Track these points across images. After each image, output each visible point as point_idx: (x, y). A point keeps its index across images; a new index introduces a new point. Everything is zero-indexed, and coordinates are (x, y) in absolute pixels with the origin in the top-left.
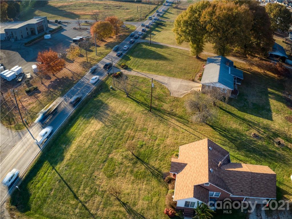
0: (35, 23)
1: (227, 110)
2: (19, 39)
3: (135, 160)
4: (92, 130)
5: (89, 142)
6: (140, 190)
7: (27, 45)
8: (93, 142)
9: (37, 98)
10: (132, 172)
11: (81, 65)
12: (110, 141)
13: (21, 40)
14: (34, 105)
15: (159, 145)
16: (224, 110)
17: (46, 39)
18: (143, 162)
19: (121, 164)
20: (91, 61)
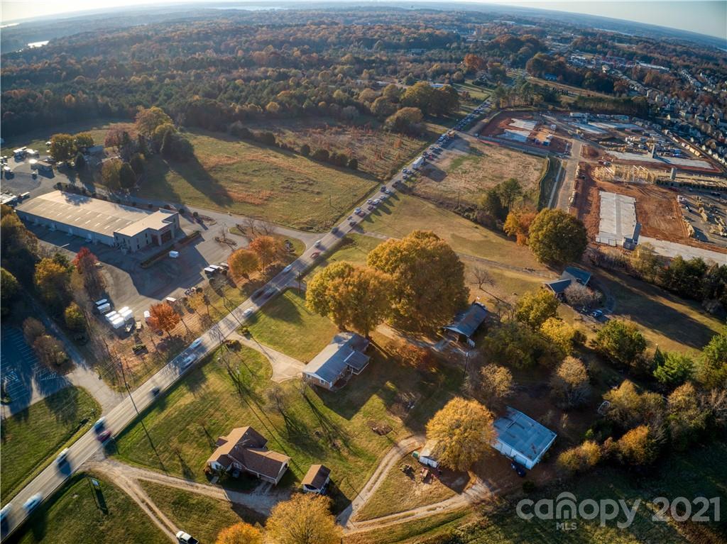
0: (158, 229)
1: (312, 402)
2: (134, 251)
3: (204, 433)
4: (182, 403)
5: (176, 413)
6: (196, 454)
7: (143, 267)
8: (179, 415)
9: (143, 359)
10: (197, 441)
11: (200, 319)
12: (193, 416)
13: (136, 252)
14: (139, 368)
15: (227, 425)
16: (310, 403)
17: (171, 258)
18: (208, 436)
19: (193, 434)
20: (214, 316)
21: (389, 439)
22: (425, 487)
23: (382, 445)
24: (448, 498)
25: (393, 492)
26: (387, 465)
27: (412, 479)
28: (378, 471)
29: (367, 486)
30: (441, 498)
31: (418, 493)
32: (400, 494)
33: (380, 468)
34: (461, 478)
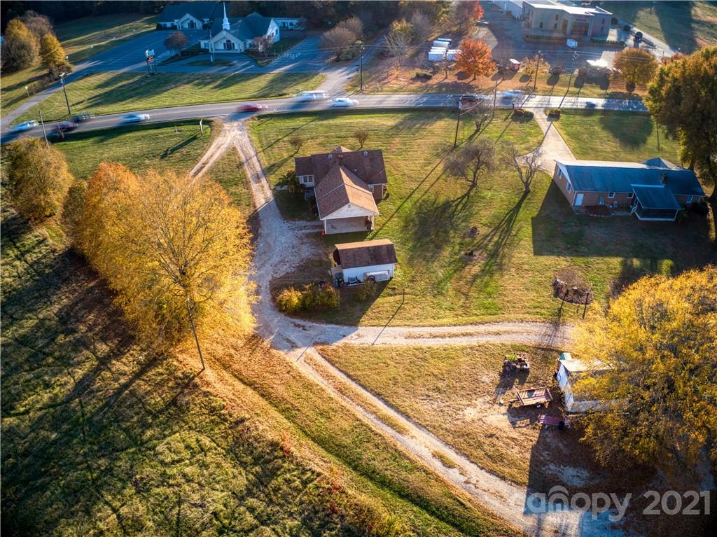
7: (527, 39)
11: (522, 87)
16: (521, 200)
21: (560, 310)
22: (498, 419)
23: (535, 308)
24: (503, 478)
25: (436, 372)
26: (498, 334)
27: (499, 386)
28: (470, 329)
29: (415, 329)
30: (494, 462)
31: (470, 414)
32: (441, 385)
33: (481, 328)
34: (585, 474)
